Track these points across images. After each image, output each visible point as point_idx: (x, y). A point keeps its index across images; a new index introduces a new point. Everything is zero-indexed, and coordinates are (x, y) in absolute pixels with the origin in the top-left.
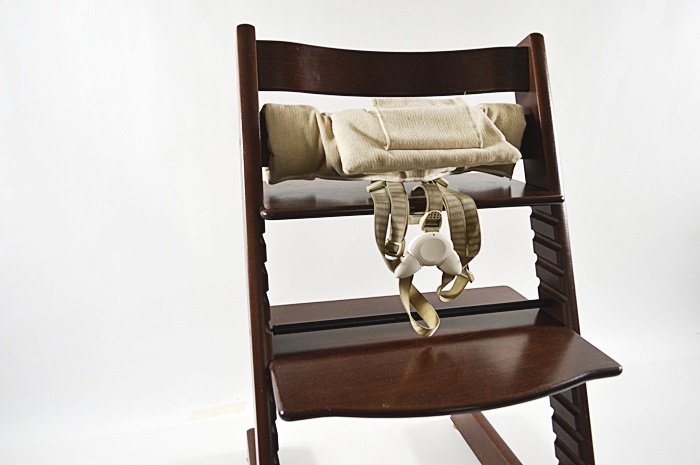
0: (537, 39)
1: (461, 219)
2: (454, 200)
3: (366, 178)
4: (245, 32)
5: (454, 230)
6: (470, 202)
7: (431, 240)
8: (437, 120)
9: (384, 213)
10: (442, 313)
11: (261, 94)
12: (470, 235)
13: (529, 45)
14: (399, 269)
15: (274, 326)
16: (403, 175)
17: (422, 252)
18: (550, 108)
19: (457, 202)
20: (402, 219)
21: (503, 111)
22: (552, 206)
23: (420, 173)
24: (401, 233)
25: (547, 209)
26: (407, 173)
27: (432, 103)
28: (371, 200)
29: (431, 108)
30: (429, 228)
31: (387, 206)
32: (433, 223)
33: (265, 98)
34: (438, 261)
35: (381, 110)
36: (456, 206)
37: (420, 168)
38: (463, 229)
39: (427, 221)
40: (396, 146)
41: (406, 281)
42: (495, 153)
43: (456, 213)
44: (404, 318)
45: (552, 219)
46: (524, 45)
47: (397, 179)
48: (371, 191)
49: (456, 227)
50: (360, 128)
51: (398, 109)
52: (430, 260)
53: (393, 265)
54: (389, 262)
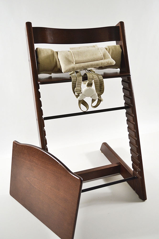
0: (122, 23)
1: (98, 82)
2: (96, 76)
4: (29, 24)
5: (96, 86)
6: (101, 77)
7: (89, 90)
11: (35, 44)
12: (101, 87)
13: (119, 25)
14: (79, 97)
15: (44, 118)
18: (126, 46)
19: (97, 77)
22: (127, 77)
25: (126, 78)
27: (88, 47)
28: (70, 77)
30: (88, 86)
31: (76, 78)
32: (90, 85)
33: (36, 46)
34: (91, 95)
35: (73, 50)
36: (96, 78)
38: (99, 85)
39: (88, 84)
42: (107, 62)
43: (97, 80)
45: (128, 81)
46: (118, 25)
48: (70, 75)
49: (97, 84)
51: (78, 50)
54: (76, 95)
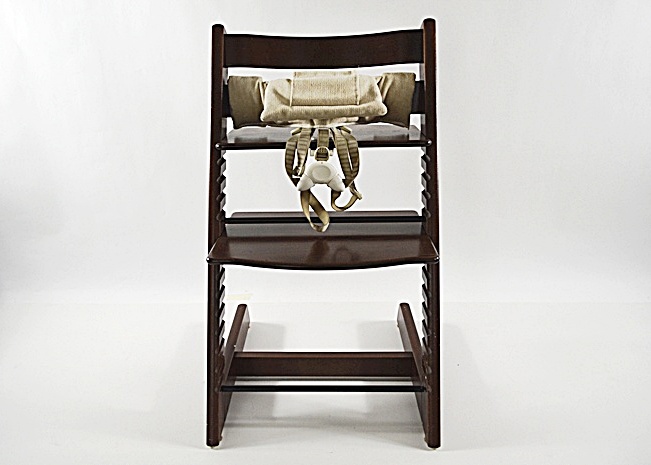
1: (346, 154)
3: (292, 126)
4: (218, 29)
6: (354, 143)
7: (320, 166)
8: (338, 87)
9: (293, 148)
10: (332, 220)
13: (423, 28)
14: (299, 184)
16: (313, 124)
17: (314, 173)
20: (304, 152)
21: (397, 78)
22: (427, 147)
23: (323, 121)
24: (302, 162)
26: (315, 121)
27: (335, 74)
29: (332, 77)
30: (318, 159)
31: (295, 144)
34: (326, 180)
35: (295, 79)
37: (325, 118)
39: (318, 153)
40: (296, 103)
41: (306, 194)
42: (364, 108)
44: (305, 220)
47: (309, 126)
48: (293, 134)
49: (343, 159)
50: (279, 92)
51: (307, 79)
52: (321, 180)
53: (295, 182)
54: (292, 179)
